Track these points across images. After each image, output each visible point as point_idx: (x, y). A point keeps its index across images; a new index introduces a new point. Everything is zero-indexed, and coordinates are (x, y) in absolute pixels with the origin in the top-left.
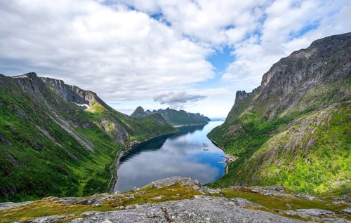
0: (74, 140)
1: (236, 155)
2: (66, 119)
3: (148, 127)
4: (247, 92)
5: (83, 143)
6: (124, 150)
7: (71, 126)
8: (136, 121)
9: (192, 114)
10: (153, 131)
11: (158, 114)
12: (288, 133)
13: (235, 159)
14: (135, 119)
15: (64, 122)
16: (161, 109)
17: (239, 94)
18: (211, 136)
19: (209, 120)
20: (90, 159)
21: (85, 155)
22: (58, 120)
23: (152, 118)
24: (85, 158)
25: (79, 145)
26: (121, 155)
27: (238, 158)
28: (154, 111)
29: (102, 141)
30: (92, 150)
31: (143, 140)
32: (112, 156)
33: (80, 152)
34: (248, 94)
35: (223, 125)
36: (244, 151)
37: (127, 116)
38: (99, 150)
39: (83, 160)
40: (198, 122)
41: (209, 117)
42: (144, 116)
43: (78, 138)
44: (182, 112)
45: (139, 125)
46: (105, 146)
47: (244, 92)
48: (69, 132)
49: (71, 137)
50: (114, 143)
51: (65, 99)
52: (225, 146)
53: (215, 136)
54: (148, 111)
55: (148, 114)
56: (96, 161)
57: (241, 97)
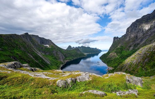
0: (42, 59)
1: (113, 67)
2: (40, 51)
3: (73, 54)
4: (119, 37)
5: (46, 61)
6: (63, 64)
7: (42, 54)
8: (68, 52)
9: (93, 48)
10: (75, 56)
11: (77, 49)
12: (135, 56)
13: (112, 69)
14: (68, 51)
15: (38, 52)
16: (79, 47)
17: (115, 38)
18: (101, 58)
19: (101, 51)
20: (49, 67)
21: (46, 65)
22: (36, 51)
23: (75, 50)
24: (46, 67)
25: (45, 61)
26: (62, 66)
27: (113, 68)
28: (76, 47)
29: (54, 60)
30: (50, 64)
31: (71, 60)
32: (57, 66)
33: (45, 64)
34: (119, 38)
35: (107, 53)
36: (117, 65)
37: (64, 50)
38: (52, 64)
39: (46, 68)
40: (95, 52)
41: (101, 50)
42: (72, 49)
43: (44, 59)
44: (89, 48)
45: (69, 53)
46: (55, 62)
47: (118, 37)
48: (41, 56)
49: (41, 58)
50: (59, 61)
51: (39, 43)
52: (108, 63)
53: (103, 58)
54: (73, 47)
55: (73, 49)
56: (51, 68)
57: (116, 40)
